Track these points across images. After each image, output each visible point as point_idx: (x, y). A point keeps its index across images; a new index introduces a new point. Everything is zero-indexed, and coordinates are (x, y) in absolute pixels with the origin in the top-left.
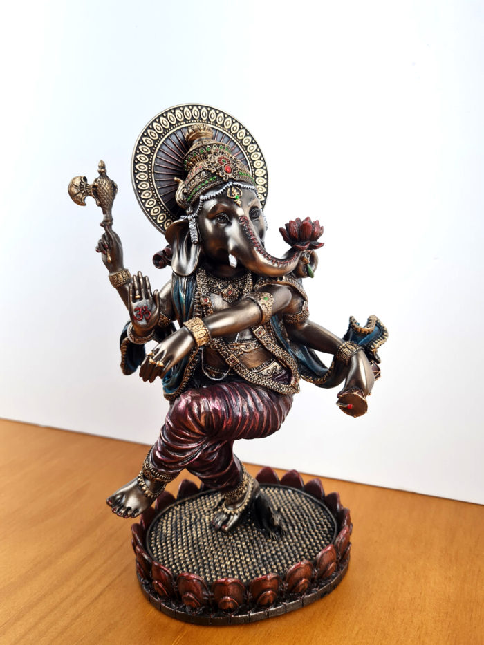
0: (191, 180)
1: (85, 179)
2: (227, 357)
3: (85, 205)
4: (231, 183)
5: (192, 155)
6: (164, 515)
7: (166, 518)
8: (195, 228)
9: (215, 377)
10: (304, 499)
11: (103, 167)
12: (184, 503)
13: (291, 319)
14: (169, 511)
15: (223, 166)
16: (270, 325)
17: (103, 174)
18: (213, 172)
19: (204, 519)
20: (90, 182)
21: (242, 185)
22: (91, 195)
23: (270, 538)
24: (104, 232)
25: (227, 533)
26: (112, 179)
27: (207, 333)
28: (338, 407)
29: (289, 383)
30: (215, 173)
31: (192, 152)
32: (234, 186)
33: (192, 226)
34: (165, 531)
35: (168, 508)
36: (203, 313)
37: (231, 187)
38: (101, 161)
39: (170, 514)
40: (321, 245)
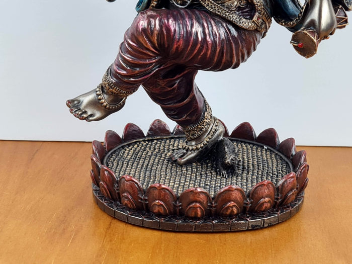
6: (129, 145)
7: (130, 148)
9: (181, 5)
10: (273, 156)
12: (152, 140)
14: (135, 143)
19: (166, 155)
23: (220, 175)
25: (181, 166)
28: (291, 46)
29: (251, 18)
34: (125, 155)
35: (135, 141)
39: (136, 146)
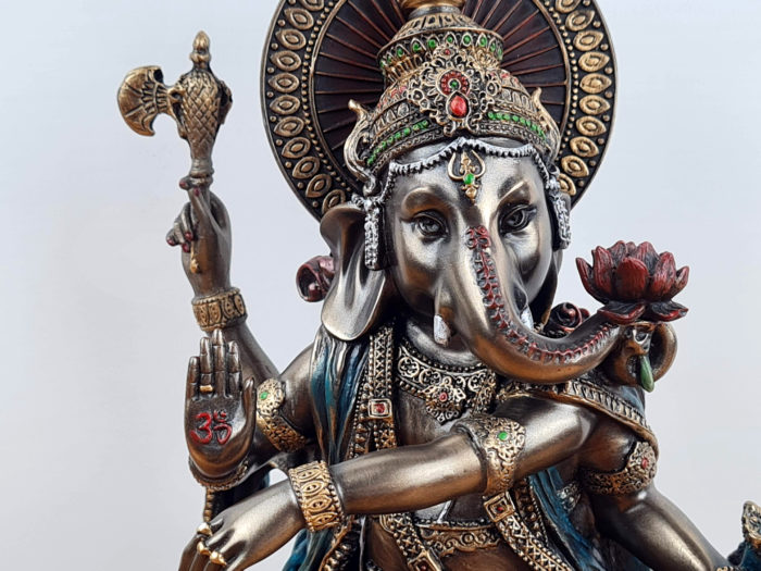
0: (378, 118)
1: (159, 75)
2: (410, 555)
3: (152, 134)
4: (463, 141)
5: (393, 52)
8: (374, 231)
11: (203, 50)
13: (596, 483)
15: (449, 97)
16: (528, 494)
17: (202, 66)
18: (423, 109)
20: (170, 81)
21: (489, 148)
22: (166, 112)
24: (188, 200)
26: (220, 78)
27: (334, 502)
30: (427, 113)
31: (395, 44)
32: (468, 148)
33: (371, 225)
36: (373, 437)
37: (459, 150)
38: (201, 35)
40: (679, 311)
